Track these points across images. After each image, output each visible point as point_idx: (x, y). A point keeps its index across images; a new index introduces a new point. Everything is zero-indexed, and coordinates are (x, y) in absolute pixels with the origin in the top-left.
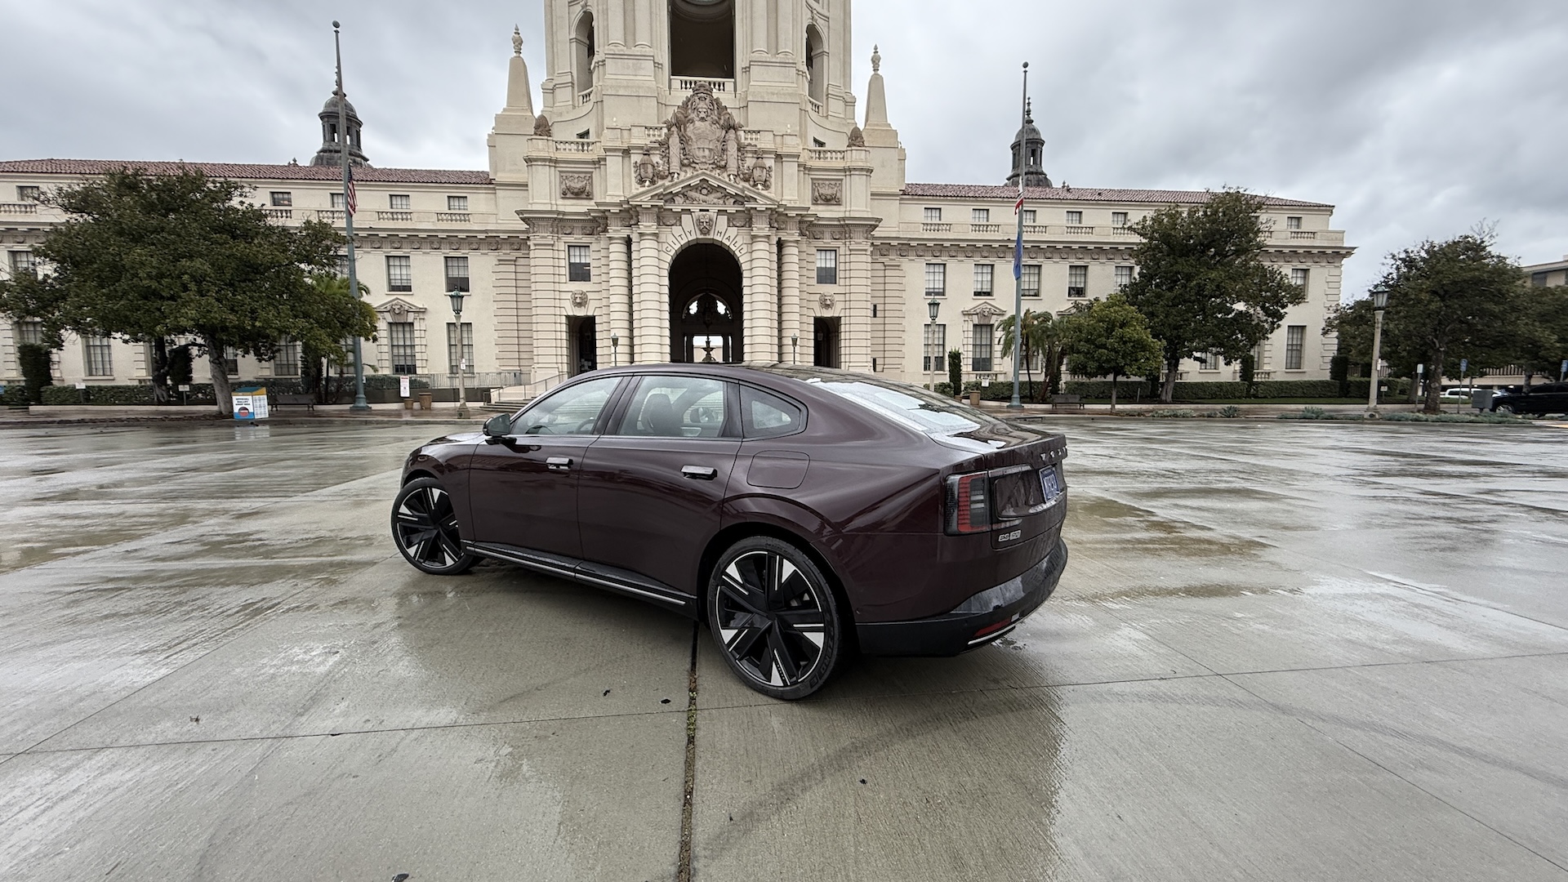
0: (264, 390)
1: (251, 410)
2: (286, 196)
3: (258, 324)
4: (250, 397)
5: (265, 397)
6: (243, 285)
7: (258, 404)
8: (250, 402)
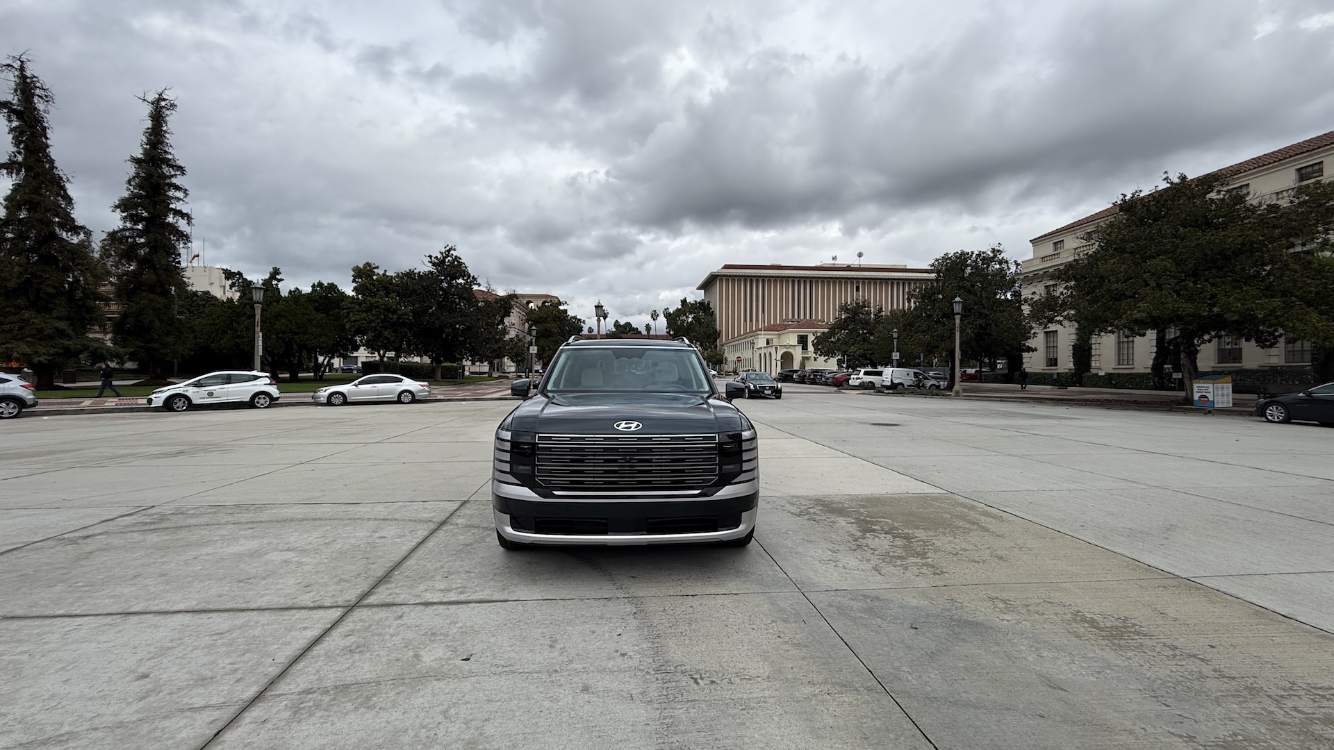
0: (1229, 379)
1: (1211, 399)
2: (1316, 168)
3: (1216, 309)
4: (1211, 386)
5: (1230, 385)
6: (1207, 273)
7: (1220, 393)
8: (1211, 390)
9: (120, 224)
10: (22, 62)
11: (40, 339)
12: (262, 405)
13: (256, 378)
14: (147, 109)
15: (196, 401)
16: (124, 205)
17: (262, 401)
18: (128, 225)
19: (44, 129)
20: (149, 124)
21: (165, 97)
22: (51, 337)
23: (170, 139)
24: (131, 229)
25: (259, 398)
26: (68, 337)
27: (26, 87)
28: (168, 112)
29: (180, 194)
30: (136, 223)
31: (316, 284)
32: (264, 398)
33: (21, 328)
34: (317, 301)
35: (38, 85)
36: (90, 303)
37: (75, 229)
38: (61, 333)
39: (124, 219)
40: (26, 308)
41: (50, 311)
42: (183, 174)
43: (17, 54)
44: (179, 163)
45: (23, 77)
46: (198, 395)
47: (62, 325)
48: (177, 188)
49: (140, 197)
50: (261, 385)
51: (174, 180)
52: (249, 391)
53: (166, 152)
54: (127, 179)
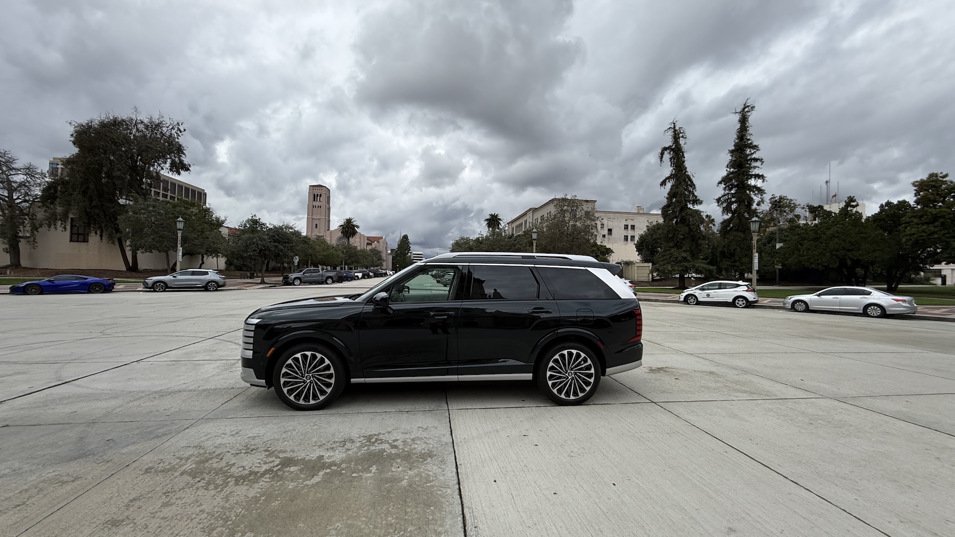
9: (722, 192)
10: (674, 124)
11: (677, 263)
12: (740, 305)
13: (738, 286)
14: (737, 117)
15: (700, 299)
16: (725, 180)
17: (741, 303)
18: (727, 192)
19: (683, 153)
20: (738, 126)
21: (748, 105)
22: (681, 261)
23: (751, 130)
24: (728, 194)
25: (739, 301)
26: (689, 261)
27: (677, 135)
28: (749, 114)
29: (758, 164)
30: (731, 189)
31: (884, 204)
32: (742, 301)
33: (670, 257)
34: (884, 220)
35: (682, 131)
36: (700, 241)
37: (697, 201)
38: (685, 259)
39: (725, 189)
40: (673, 247)
41: (681, 248)
42: (758, 150)
43: (672, 121)
44: (754, 144)
45: (675, 131)
46: (701, 295)
47: (684, 255)
48: (756, 160)
49: (732, 173)
50: (740, 291)
51: (753, 156)
52: (732, 295)
53: (749, 140)
54: (726, 165)
